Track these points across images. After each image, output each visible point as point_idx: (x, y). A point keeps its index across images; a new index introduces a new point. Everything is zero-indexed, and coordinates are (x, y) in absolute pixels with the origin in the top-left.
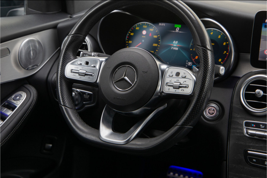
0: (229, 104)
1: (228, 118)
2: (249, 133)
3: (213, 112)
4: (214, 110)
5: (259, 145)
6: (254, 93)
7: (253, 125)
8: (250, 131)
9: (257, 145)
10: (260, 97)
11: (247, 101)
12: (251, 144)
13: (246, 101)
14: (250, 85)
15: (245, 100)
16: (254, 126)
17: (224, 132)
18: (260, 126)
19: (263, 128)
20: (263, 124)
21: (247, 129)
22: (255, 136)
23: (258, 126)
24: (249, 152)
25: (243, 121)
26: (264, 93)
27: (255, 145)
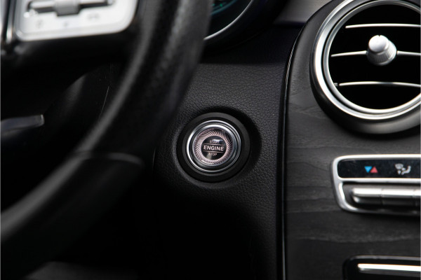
0: (275, 116)
1: (275, 163)
2: (357, 200)
3: (222, 149)
4: (222, 143)
5: (396, 239)
6: (364, 52)
7: (368, 169)
8: (359, 191)
9: (390, 239)
10: (386, 62)
11: (341, 84)
12: (370, 238)
13: (339, 88)
14: (347, 27)
15: (333, 85)
16: (375, 170)
17: (266, 212)
18: (394, 167)
19: (405, 176)
20: (406, 162)
21: (348, 187)
22: (381, 206)
23: (386, 169)
24: (362, 266)
25: (332, 161)
26: (398, 49)
27: (383, 239)
